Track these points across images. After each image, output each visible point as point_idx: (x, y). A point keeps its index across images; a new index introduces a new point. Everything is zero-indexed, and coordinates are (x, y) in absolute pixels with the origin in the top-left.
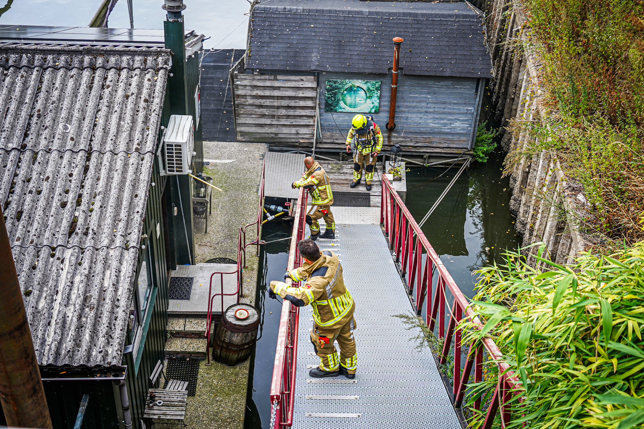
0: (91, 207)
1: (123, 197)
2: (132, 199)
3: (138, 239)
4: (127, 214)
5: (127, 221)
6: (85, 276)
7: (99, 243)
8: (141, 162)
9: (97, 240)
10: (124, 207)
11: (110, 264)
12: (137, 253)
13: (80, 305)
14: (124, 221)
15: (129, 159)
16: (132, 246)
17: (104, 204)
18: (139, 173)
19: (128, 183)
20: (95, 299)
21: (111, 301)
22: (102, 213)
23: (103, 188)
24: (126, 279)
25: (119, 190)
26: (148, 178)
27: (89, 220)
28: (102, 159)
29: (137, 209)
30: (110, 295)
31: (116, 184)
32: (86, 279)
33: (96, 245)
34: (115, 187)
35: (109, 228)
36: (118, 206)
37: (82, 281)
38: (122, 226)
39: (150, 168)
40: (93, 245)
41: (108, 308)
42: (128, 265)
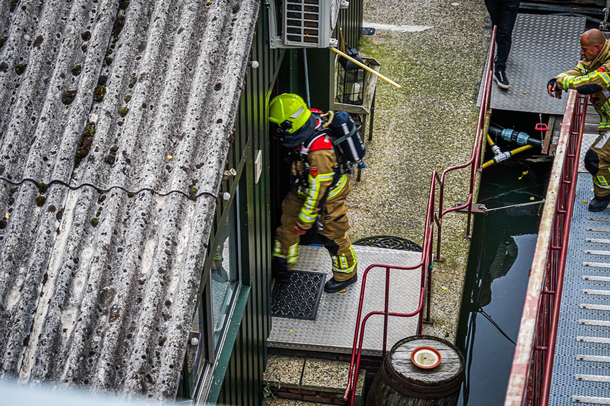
0: (124, 105)
1: (191, 87)
2: (208, 92)
3: (217, 178)
4: (196, 124)
5: (197, 139)
6: (104, 248)
7: (135, 182)
8: (232, 15)
9: (132, 175)
10: (191, 109)
11: (156, 228)
12: (212, 208)
13: (90, 308)
14: (190, 138)
15: (209, 8)
16: (204, 191)
17: (150, 101)
18: (228, 39)
19: (204, 59)
20: (121, 298)
21: (154, 305)
22: (145, 120)
23: (150, 67)
24: (188, 261)
25: (184, 73)
26: (244, 50)
27: (118, 132)
28: (153, 5)
29: (219, 115)
30: (152, 292)
31: (179, 60)
32: (104, 255)
33: (129, 185)
34: (175, 66)
35: (158, 151)
36: (178, 106)
37: (98, 258)
38: (185, 148)
39: (250, 28)
40: (123, 184)
41: (147, 318)
42: (193, 231)
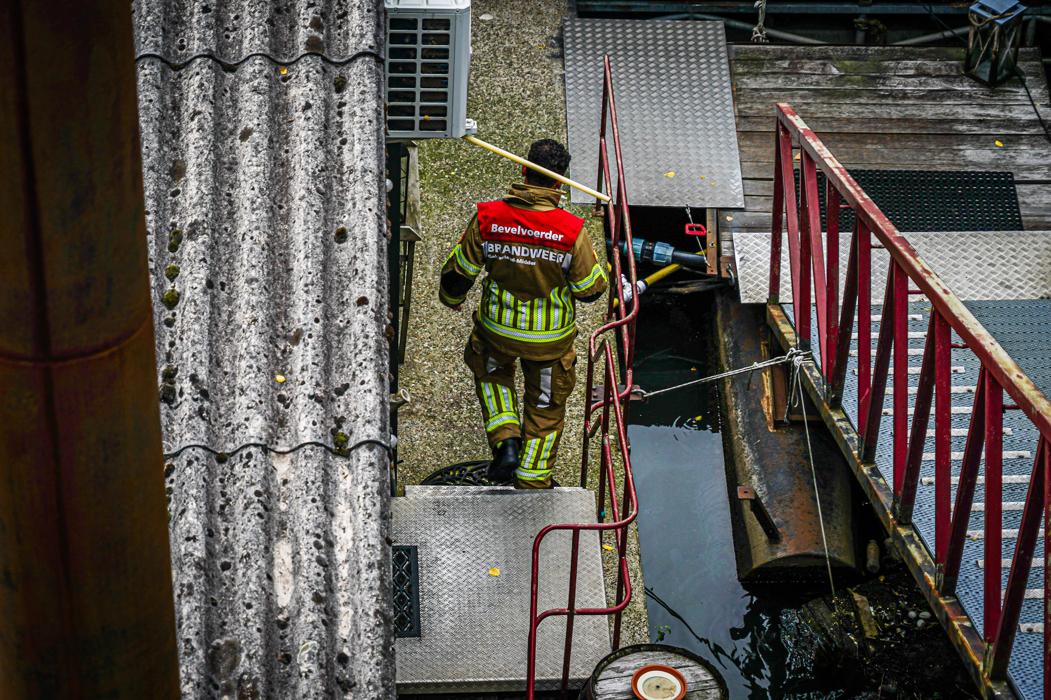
0: (169, 287)
1: (290, 241)
2: (327, 249)
3: (383, 411)
4: (319, 311)
5: (325, 339)
6: (198, 565)
7: (225, 432)
8: (335, 96)
9: (216, 420)
10: (302, 283)
11: (284, 517)
12: (385, 468)
13: (198, 685)
14: (315, 338)
15: (288, 87)
16: (365, 439)
17: (218, 273)
18: (338, 142)
19: (304, 185)
20: (254, 660)
21: (321, 666)
22: (216, 311)
23: (204, 209)
24: (364, 575)
25: (270, 214)
26: (376, 162)
27: (168, 339)
28: (180, 89)
29: (358, 290)
30: (310, 643)
31: (257, 190)
32: (201, 580)
33: (214, 439)
34: (253, 202)
35: (259, 370)
36: (275, 280)
37: (190, 586)
38: (309, 360)
39: (377, 119)
40: (205, 439)
41: (312, 692)
42: (360, 517)
